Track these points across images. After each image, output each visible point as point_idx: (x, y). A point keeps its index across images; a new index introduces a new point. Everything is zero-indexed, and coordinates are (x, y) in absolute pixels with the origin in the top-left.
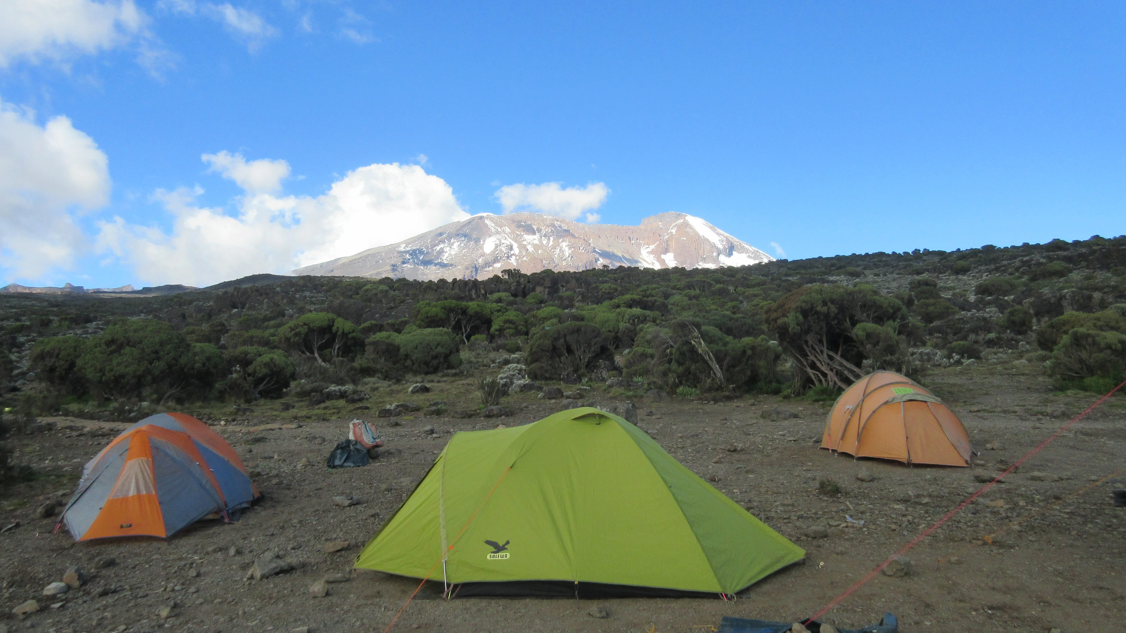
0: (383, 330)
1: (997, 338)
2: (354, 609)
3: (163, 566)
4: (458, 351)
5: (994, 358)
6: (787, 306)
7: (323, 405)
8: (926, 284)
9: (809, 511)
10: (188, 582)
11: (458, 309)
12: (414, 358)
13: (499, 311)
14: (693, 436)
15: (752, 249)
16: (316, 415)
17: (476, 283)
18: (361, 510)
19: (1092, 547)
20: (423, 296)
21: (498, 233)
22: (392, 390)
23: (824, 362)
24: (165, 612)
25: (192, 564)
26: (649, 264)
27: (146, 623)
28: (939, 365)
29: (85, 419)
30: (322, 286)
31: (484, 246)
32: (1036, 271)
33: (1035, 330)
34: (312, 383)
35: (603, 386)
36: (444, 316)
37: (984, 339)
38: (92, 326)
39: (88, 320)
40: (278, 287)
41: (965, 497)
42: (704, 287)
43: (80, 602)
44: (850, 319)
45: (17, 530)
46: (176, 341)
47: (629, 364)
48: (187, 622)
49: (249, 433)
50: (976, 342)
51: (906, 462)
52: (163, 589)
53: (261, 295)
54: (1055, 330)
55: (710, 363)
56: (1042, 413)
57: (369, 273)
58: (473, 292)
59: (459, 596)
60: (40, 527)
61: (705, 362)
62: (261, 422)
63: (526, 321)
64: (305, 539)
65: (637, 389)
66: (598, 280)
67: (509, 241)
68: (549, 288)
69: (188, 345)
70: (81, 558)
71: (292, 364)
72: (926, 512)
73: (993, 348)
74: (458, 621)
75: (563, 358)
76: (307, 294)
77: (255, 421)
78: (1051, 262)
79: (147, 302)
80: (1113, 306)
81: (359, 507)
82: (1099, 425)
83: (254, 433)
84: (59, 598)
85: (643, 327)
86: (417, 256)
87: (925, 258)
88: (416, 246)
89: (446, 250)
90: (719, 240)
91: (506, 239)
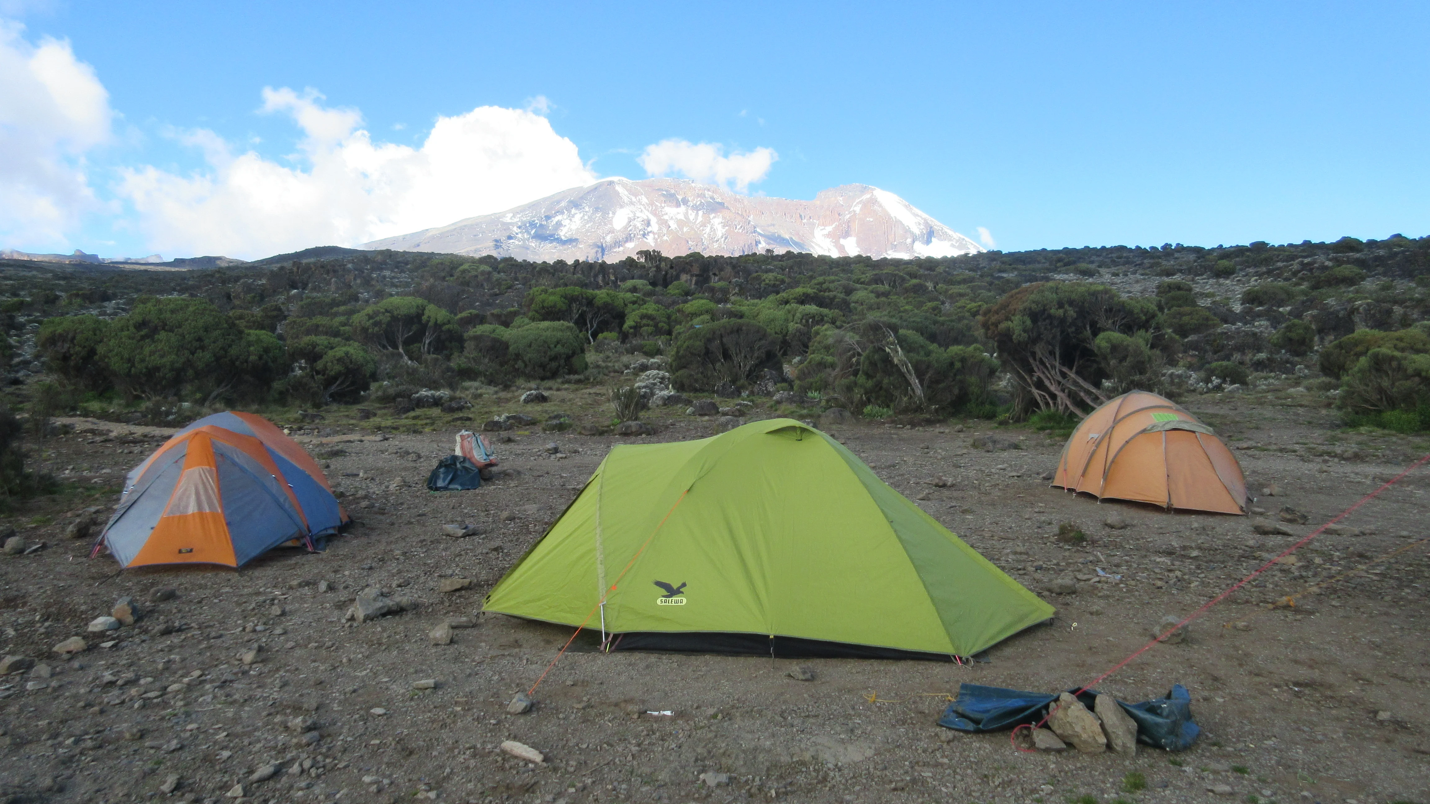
0: (485, 323)
1: (1268, 359)
2: (488, 660)
3: (236, 602)
4: (583, 351)
5: (1263, 384)
6: (1011, 307)
7: (412, 414)
8: (1178, 287)
9: (1050, 561)
10: (271, 622)
11: (583, 298)
12: (526, 359)
13: (634, 303)
14: (889, 467)
15: (956, 235)
16: (404, 426)
17: (603, 267)
18: (478, 543)
19: (1413, 616)
20: (537, 281)
21: (632, 203)
22: (499, 398)
23: (1054, 379)
24: (249, 657)
25: (273, 600)
26: (825, 250)
27: (225, 669)
28: (1194, 391)
29: (110, 421)
30: (407, 264)
31: (614, 220)
32: (1320, 278)
33: (1317, 351)
34: (397, 386)
35: (769, 402)
36: (564, 308)
37: (1251, 360)
38: (110, 306)
39: (106, 298)
40: (350, 263)
41: (1244, 550)
42: (895, 281)
43: (137, 640)
44: (1091, 326)
45: (44, 552)
46: (225, 325)
47: (803, 375)
48: (278, 670)
49: (322, 444)
50: (1242, 363)
51: (1165, 506)
52: (241, 629)
53: (328, 273)
54: (1343, 351)
55: (908, 376)
56: (1329, 454)
57: (465, 250)
58: (600, 279)
59: (620, 649)
60: (73, 550)
61: (903, 375)
62: (336, 433)
63: (669, 317)
64: (413, 575)
65: (813, 406)
66: (760, 267)
67: (646, 215)
68: (697, 275)
69: (241, 332)
70: (130, 589)
71: (373, 360)
72: (1198, 567)
73: (1262, 371)
74: (623, 678)
75: (718, 365)
76: (387, 273)
77: (328, 430)
78: (1339, 266)
79: (181, 277)
80: (1417, 324)
81: (476, 538)
82: (1398, 471)
83: (327, 444)
84: (109, 636)
85: (818, 329)
86: (527, 229)
87: (1177, 255)
88: (526, 217)
89: (564, 224)
90: (915, 223)
91: (642, 211)
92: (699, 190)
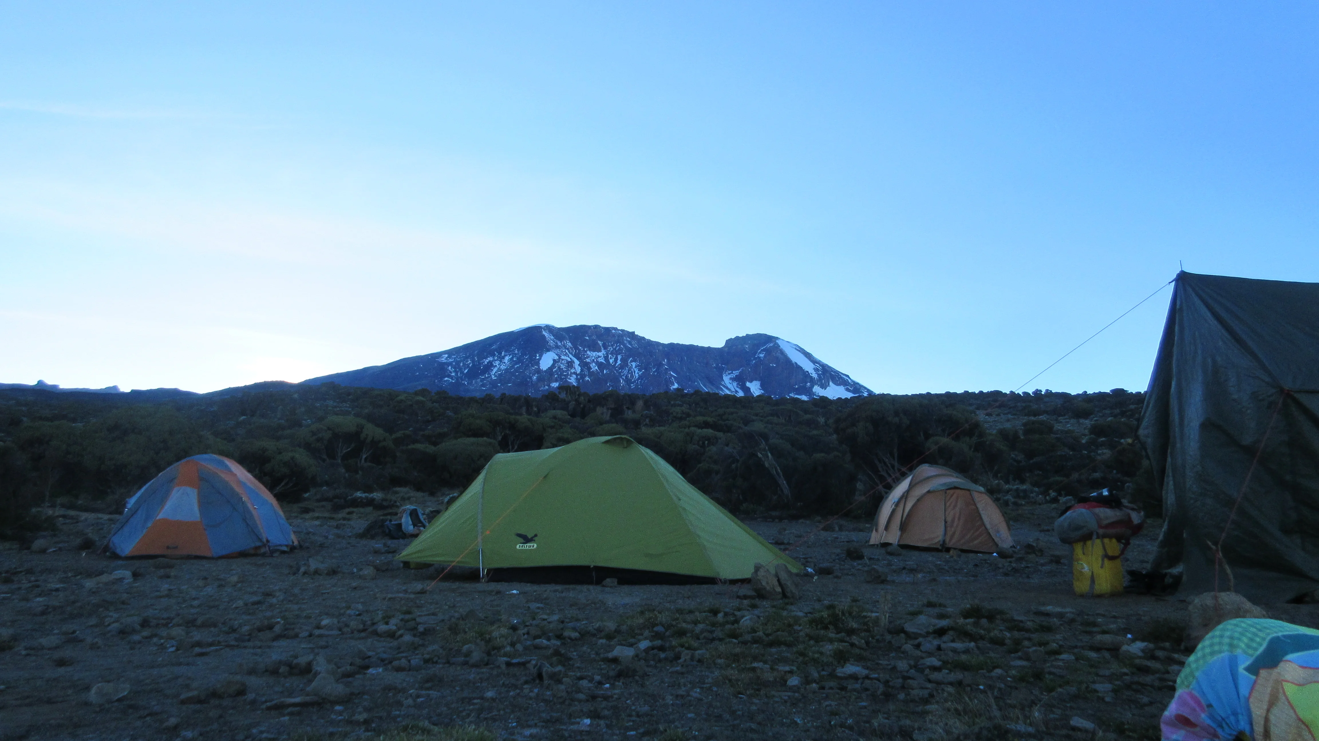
0: (417, 442)
7: (347, 510)
8: (1043, 425)
11: (506, 422)
12: (452, 470)
13: (552, 427)
17: (527, 400)
20: (466, 409)
21: (557, 347)
22: (425, 501)
26: (732, 392)
28: (1034, 501)
31: (541, 362)
34: (335, 490)
36: (490, 428)
40: (296, 393)
44: (924, 433)
55: (777, 478)
57: (403, 386)
58: (523, 408)
59: (492, 580)
61: (773, 477)
66: (670, 403)
67: (569, 358)
68: (611, 409)
76: (330, 402)
86: (461, 369)
87: (1046, 399)
88: (460, 358)
89: (494, 364)
90: (814, 369)
91: (566, 354)
92: (619, 336)
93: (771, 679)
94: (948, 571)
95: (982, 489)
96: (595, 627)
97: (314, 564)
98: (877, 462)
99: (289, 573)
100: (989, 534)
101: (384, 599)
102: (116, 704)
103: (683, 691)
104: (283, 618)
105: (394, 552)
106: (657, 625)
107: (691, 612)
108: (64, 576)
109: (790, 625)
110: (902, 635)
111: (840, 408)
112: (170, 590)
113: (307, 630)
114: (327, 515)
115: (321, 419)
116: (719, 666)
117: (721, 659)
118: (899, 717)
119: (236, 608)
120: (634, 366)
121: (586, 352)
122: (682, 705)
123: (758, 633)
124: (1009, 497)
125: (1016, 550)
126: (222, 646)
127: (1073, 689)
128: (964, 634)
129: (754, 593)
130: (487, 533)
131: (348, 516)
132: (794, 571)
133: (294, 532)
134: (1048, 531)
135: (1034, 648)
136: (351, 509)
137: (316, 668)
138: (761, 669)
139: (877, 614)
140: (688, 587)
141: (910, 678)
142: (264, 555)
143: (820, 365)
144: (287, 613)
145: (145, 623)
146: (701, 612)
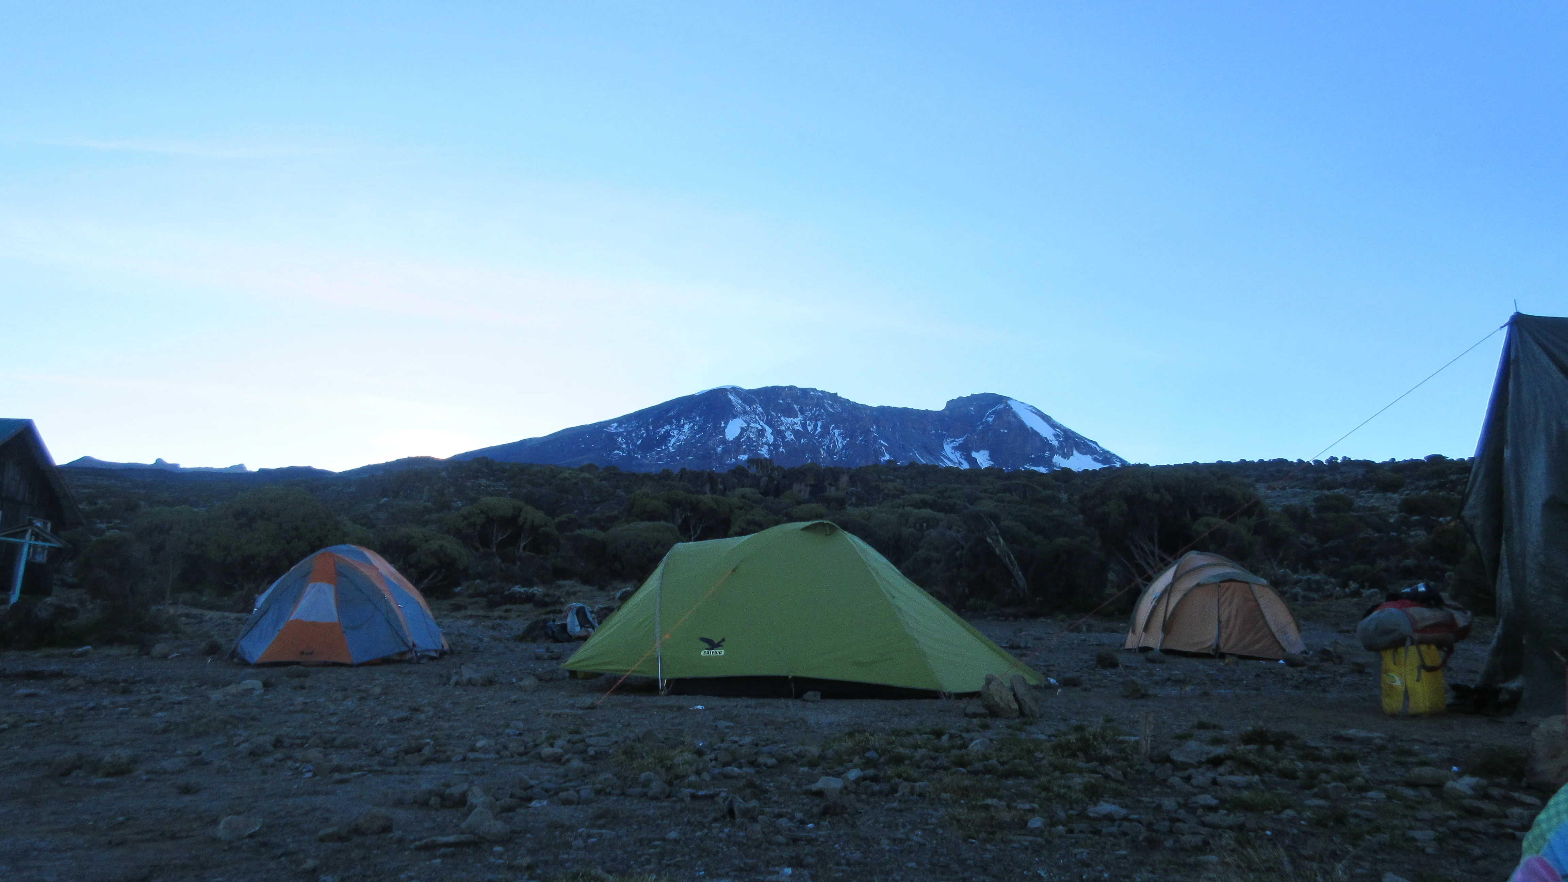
0: (584, 527)
7: (504, 607)
8: (1339, 501)
11: (687, 502)
12: (624, 559)
13: (740, 508)
17: (711, 476)
20: (639, 487)
21: (745, 412)
22: (594, 596)
26: (955, 463)
28: (1330, 596)
31: (726, 430)
34: (489, 584)
36: (667, 509)
40: (444, 470)
44: (1190, 512)
45: (185, 658)
50: (1385, 569)
55: (1010, 567)
58: (706, 485)
59: (673, 691)
61: (1004, 566)
66: (880, 477)
67: (760, 425)
68: (811, 486)
76: (483, 481)
86: (632, 440)
87: (1343, 469)
88: (632, 427)
89: (672, 434)
90: (1054, 435)
91: (756, 421)
92: (819, 398)
93: (1008, 820)
94: (1223, 683)
95: (1264, 581)
96: (795, 751)
97: (467, 673)
98: (1132, 548)
99: (439, 684)
100: (1273, 636)
101: (548, 715)
102: (247, 841)
103: (902, 833)
104: (433, 738)
105: (558, 658)
106: (868, 750)
107: (909, 734)
108: (189, 685)
109: (1030, 752)
110: (1168, 765)
111: (1086, 482)
112: (306, 703)
113: (460, 753)
114: (481, 613)
115: (473, 501)
116: (944, 802)
117: (946, 793)
118: (1166, 871)
119: (380, 725)
120: (837, 434)
121: (780, 418)
122: (901, 852)
123: (991, 761)
124: (1298, 590)
125: (1308, 656)
126: (364, 771)
127: (1385, 837)
128: (1245, 765)
129: (984, 711)
130: (667, 637)
131: (504, 614)
132: (1033, 682)
133: (444, 634)
134: (1348, 631)
135: (1334, 784)
136: (508, 607)
137: (471, 800)
138: (996, 807)
139: (1137, 738)
140: (905, 702)
141: (1179, 820)
142: (410, 662)
143: (1061, 430)
144: (437, 733)
145: (278, 743)
146: (922, 734)
